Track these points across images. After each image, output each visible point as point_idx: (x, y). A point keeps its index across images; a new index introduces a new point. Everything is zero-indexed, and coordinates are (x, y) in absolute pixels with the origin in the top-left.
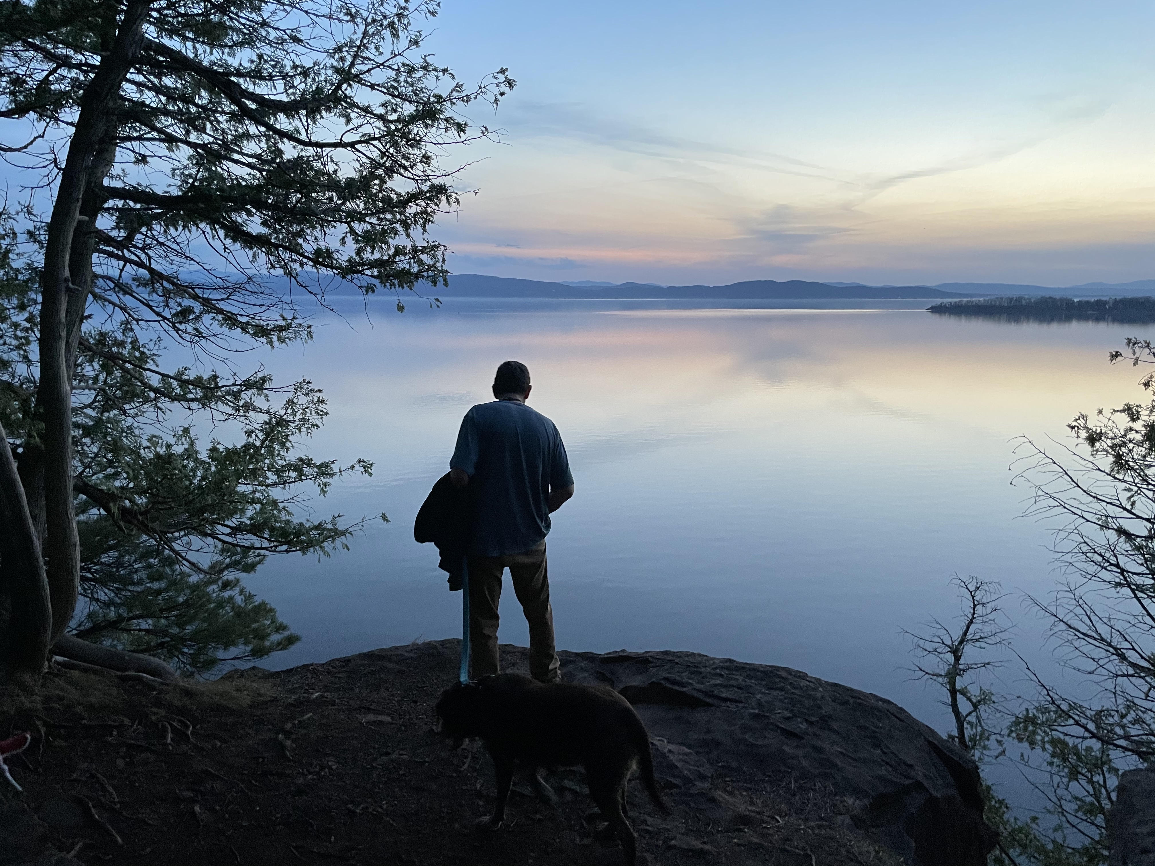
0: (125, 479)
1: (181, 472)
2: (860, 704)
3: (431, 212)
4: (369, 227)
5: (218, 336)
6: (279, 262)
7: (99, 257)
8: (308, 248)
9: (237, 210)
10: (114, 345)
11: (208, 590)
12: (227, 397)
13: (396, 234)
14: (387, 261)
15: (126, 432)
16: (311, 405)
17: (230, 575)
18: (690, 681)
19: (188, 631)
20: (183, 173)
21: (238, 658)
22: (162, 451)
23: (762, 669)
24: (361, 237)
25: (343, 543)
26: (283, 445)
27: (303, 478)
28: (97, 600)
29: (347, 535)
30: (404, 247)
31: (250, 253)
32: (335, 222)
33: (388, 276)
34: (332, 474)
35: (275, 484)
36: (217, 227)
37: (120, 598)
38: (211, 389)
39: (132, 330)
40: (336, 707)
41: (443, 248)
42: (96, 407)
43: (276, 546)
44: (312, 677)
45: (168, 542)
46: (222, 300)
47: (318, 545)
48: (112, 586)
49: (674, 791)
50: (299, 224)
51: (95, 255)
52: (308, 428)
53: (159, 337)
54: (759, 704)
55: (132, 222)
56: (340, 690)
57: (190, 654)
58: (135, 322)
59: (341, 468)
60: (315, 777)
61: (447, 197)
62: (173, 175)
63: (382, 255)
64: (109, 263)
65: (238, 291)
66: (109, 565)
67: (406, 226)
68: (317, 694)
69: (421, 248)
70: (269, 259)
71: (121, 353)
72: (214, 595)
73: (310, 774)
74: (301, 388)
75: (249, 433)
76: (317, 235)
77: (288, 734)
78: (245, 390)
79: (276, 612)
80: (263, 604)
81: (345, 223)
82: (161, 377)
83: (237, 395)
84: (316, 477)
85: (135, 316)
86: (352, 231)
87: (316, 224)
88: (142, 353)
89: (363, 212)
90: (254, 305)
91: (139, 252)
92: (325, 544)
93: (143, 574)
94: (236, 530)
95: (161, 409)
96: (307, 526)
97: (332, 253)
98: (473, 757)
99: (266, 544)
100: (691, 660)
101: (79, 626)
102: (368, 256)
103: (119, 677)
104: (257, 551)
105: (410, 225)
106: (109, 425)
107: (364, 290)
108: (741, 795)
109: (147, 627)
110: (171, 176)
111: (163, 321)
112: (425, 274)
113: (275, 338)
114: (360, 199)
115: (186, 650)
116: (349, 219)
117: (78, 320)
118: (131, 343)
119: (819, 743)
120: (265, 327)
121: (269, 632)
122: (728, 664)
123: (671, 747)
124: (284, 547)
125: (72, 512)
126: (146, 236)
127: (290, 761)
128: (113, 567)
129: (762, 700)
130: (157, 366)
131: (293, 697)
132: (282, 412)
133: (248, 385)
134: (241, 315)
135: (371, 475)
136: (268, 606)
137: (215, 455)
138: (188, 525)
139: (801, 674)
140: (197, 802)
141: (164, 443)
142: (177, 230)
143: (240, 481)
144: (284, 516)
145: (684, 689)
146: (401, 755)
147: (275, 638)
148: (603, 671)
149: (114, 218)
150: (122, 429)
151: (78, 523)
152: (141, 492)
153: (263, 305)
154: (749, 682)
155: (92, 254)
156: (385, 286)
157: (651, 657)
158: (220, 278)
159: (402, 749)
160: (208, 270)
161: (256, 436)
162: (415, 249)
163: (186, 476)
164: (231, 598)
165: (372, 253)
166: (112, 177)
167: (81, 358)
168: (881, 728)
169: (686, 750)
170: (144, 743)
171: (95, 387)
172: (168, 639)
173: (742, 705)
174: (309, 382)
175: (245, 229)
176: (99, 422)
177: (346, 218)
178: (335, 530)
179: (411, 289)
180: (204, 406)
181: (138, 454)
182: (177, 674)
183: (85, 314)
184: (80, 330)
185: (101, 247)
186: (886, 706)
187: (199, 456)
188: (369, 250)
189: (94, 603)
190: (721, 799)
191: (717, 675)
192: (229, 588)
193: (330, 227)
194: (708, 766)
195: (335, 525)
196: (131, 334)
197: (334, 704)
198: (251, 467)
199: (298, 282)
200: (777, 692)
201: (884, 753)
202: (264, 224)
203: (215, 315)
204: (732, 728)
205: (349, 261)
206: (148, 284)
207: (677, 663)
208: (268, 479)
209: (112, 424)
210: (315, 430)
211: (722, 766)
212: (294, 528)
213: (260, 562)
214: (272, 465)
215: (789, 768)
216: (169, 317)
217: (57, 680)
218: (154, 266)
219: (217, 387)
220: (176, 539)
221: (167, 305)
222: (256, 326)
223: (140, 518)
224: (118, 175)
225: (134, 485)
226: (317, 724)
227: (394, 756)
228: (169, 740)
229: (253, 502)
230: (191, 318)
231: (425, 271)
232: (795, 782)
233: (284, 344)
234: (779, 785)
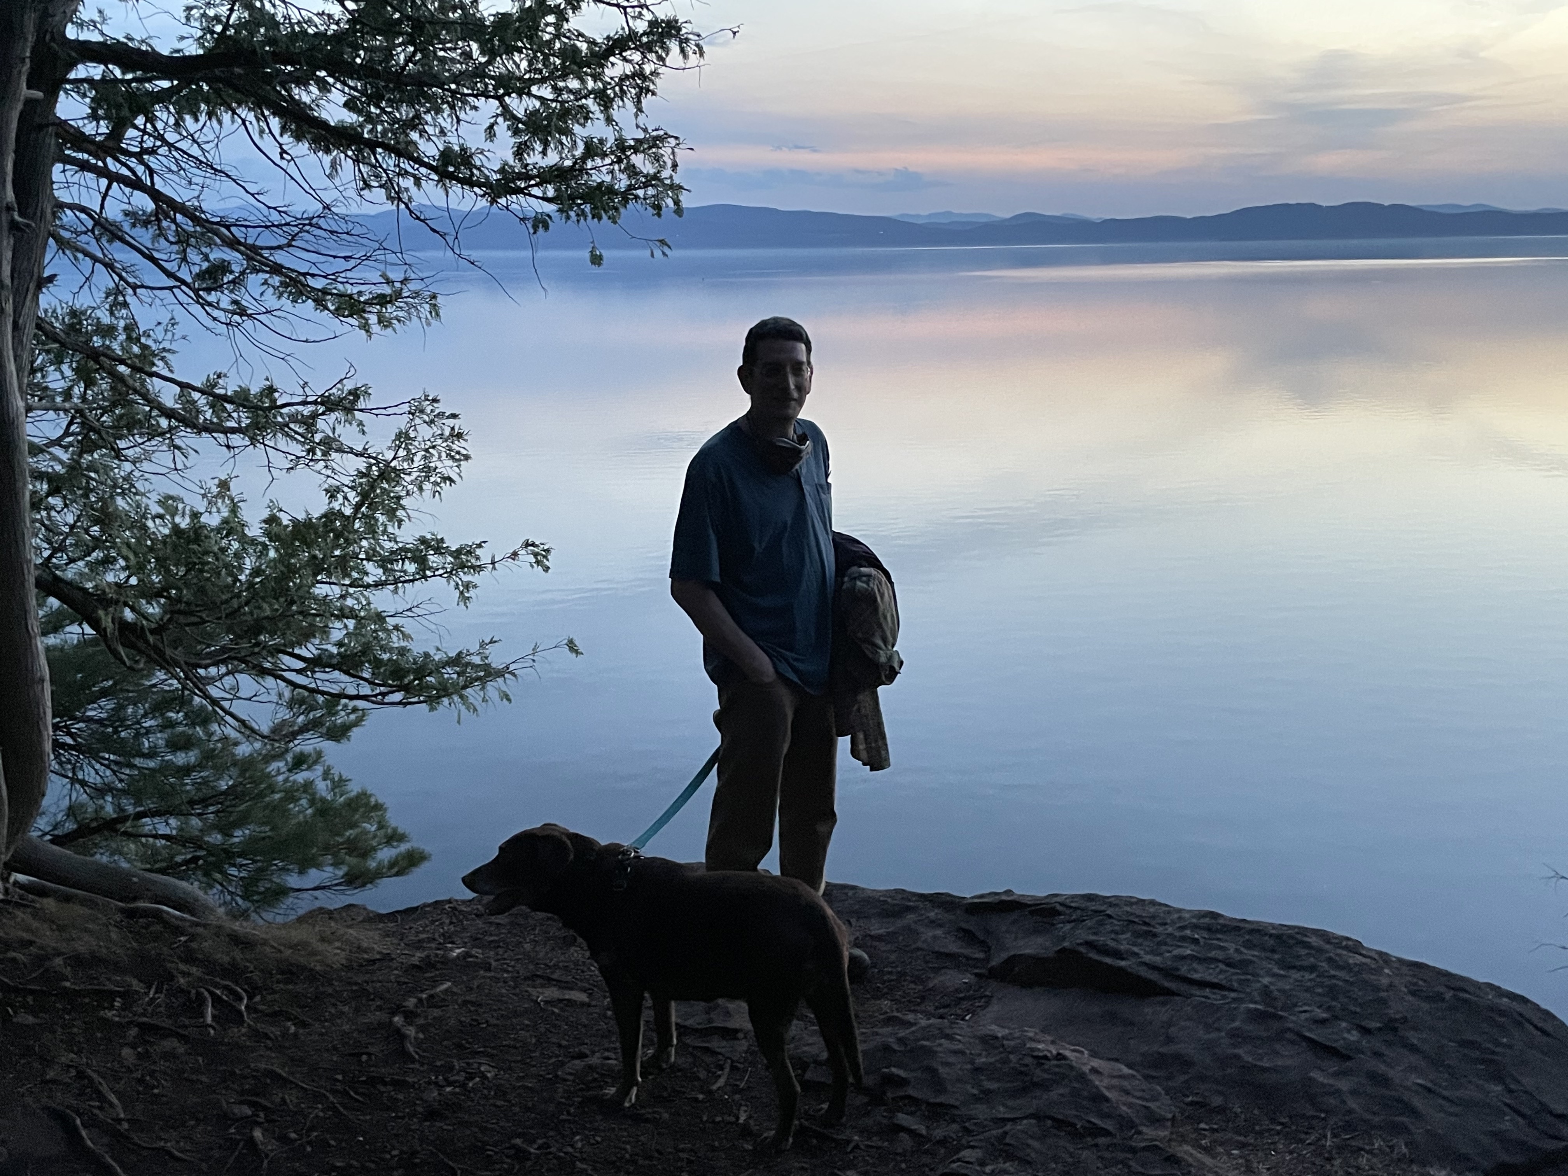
0: (124, 569)
1: (217, 559)
2: (1466, 1001)
3: (652, 73)
4: (537, 104)
5: (274, 313)
6: (377, 176)
7: (64, 171)
8: (430, 150)
9: (303, 82)
10: (96, 332)
11: (268, 770)
12: (292, 426)
13: (587, 118)
14: (572, 168)
15: (121, 488)
16: (439, 441)
17: (307, 744)
18: (1135, 949)
19: (237, 840)
20: (204, 15)
21: (324, 888)
22: (184, 523)
23: (1274, 932)
24: (523, 124)
25: (499, 689)
26: (391, 514)
27: (428, 573)
28: (83, 783)
29: (507, 676)
30: (602, 141)
31: (327, 159)
32: (476, 96)
33: (572, 198)
34: (479, 566)
35: (378, 585)
36: (266, 113)
37: (121, 781)
38: (264, 409)
39: (125, 305)
40: (492, 974)
41: (673, 142)
42: (71, 444)
43: (384, 695)
44: (451, 923)
45: (201, 684)
46: (280, 247)
47: (456, 692)
48: (108, 759)
49: (1101, 1140)
50: (411, 104)
51: (58, 167)
52: (436, 484)
53: (173, 318)
54: (1266, 992)
55: (119, 107)
56: (499, 947)
57: (242, 878)
58: (130, 291)
59: (493, 557)
60: (457, 1090)
61: (681, 42)
62: (188, 18)
63: (561, 158)
64: (83, 182)
65: (308, 232)
66: (100, 722)
67: (605, 102)
68: (458, 951)
69: (632, 143)
70: (360, 170)
71: (109, 347)
72: (281, 778)
73: (450, 1084)
74: (422, 411)
75: (333, 493)
76: (443, 124)
77: (410, 1016)
78: (323, 414)
79: (386, 810)
80: (363, 796)
81: (492, 97)
82: (177, 389)
83: (309, 422)
84: (451, 572)
85: (131, 280)
86: (507, 112)
87: (443, 103)
88: (144, 347)
89: (527, 76)
90: (335, 257)
91: (133, 162)
92: (469, 691)
93: (160, 739)
94: (314, 664)
95: (179, 448)
96: (437, 658)
97: (471, 156)
98: (733, 1068)
99: (366, 690)
100: (1138, 912)
101: (55, 828)
102: (535, 159)
103: (122, 911)
104: (352, 704)
105: (613, 100)
106: (92, 475)
107: (529, 225)
108: (1229, 1154)
109: (168, 831)
110: (184, 21)
111: (179, 287)
112: (640, 193)
113: (373, 319)
114: (521, 52)
115: (233, 871)
116: (501, 91)
117: (32, 286)
118: (126, 328)
119: (1382, 1068)
120: (356, 297)
121: (375, 844)
122: (1207, 920)
123: (1096, 1063)
124: (398, 696)
125: (35, 628)
126: (144, 132)
127: (413, 1061)
128: (106, 726)
129: (1272, 987)
130: (171, 371)
131: (418, 954)
132: (389, 455)
133: (329, 404)
134: (313, 275)
135: (546, 569)
136: (373, 800)
137: (275, 529)
138: (232, 654)
139: (1350, 943)
140: (258, 1124)
141: (188, 508)
142: (197, 120)
143: (319, 578)
144: (396, 641)
145: (1123, 963)
146: (608, 1058)
147: (385, 854)
148: (971, 928)
149: (88, 100)
150: (114, 480)
151: (48, 649)
152: (152, 594)
153: (350, 257)
154: (1249, 954)
155: (53, 165)
156: (568, 218)
157: (1061, 904)
158: (275, 208)
159: (607, 1050)
160: (253, 195)
161: (345, 498)
162: (621, 146)
163: (227, 566)
164: (308, 786)
165: (544, 153)
166: (81, 25)
167: (41, 357)
168: (1504, 1045)
169: (1126, 1070)
170: (167, 1023)
171: (67, 405)
172: (202, 853)
173: (1233, 995)
174: (435, 400)
175: (316, 114)
176: (74, 468)
177: (496, 88)
178: (486, 668)
179: (615, 222)
180: (253, 441)
181: (145, 528)
182: (221, 910)
183: (45, 275)
184: (37, 304)
185: (67, 152)
186: (1516, 1006)
187: (246, 531)
188: (538, 147)
189: (78, 786)
190: (1190, 1160)
191: (1183, 939)
192: (305, 766)
193: (468, 109)
194: (1166, 1100)
195: (487, 658)
196: (124, 312)
197: (488, 969)
198: (337, 553)
199: (411, 212)
200: (1302, 973)
201: (1511, 1091)
202: (349, 105)
203: (268, 276)
204: (1213, 1035)
205: (502, 171)
206: (150, 222)
207: (1110, 917)
208: (367, 574)
209: (96, 472)
210: (446, 486)
211: (1191, 1103)
212: (415, 663)
213: (357, 723)
214: (374, 550)
215: (1322, 1111)
216: (189, 280)
217: (19, 914)
218: (159, 185)
219: (274, 406)
220: (212, 680)
221: (184, 259)
222: (340, 295)
223: (151, 639)
224: (92, 21)
225: (139, 580)
226: (460, 1001)
227: (595, 1060)
228: (209, 1020)
229: (344, 614)
230: (225, 280)
231: (640, 188)
232: (1335, 1136)
233: (390, 330)
234: (1302, 1141)
